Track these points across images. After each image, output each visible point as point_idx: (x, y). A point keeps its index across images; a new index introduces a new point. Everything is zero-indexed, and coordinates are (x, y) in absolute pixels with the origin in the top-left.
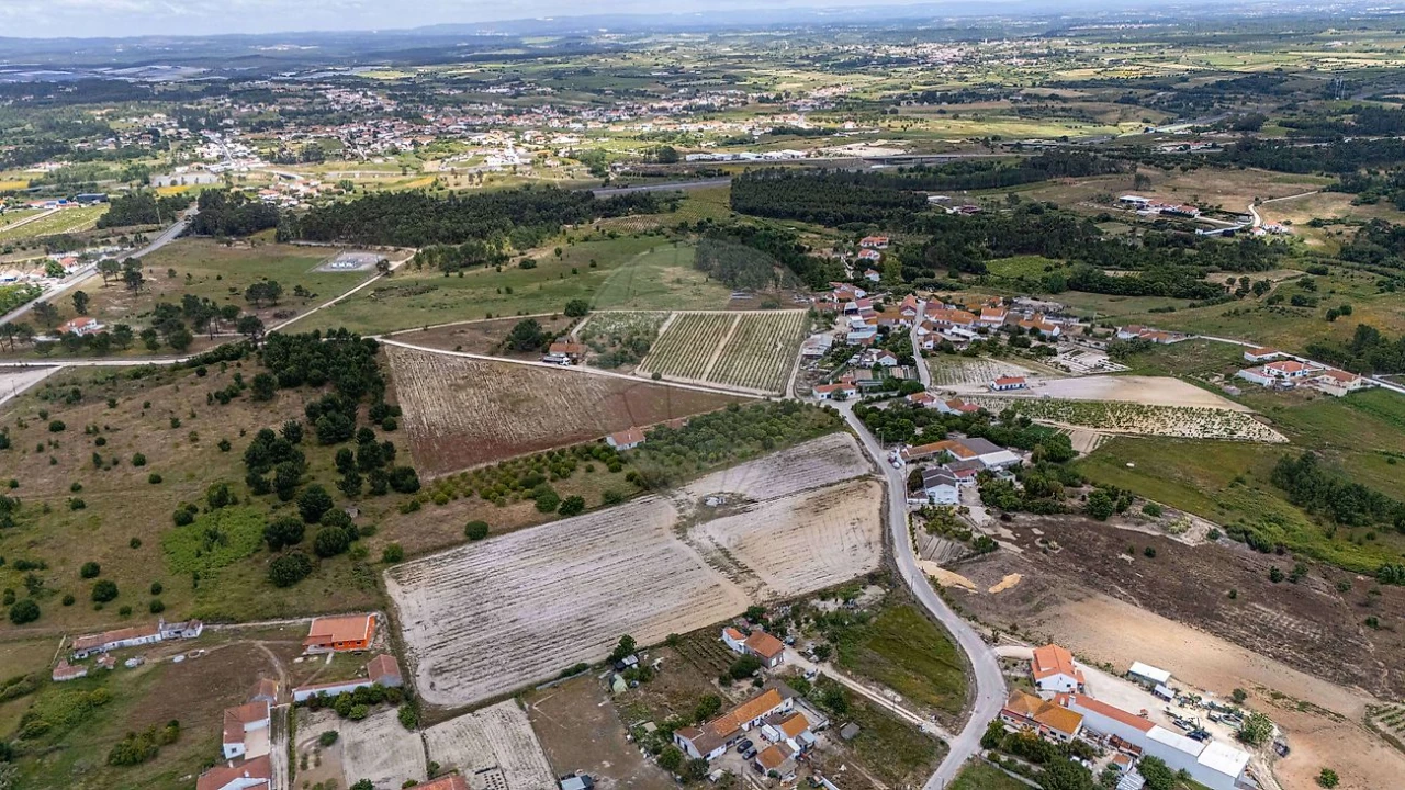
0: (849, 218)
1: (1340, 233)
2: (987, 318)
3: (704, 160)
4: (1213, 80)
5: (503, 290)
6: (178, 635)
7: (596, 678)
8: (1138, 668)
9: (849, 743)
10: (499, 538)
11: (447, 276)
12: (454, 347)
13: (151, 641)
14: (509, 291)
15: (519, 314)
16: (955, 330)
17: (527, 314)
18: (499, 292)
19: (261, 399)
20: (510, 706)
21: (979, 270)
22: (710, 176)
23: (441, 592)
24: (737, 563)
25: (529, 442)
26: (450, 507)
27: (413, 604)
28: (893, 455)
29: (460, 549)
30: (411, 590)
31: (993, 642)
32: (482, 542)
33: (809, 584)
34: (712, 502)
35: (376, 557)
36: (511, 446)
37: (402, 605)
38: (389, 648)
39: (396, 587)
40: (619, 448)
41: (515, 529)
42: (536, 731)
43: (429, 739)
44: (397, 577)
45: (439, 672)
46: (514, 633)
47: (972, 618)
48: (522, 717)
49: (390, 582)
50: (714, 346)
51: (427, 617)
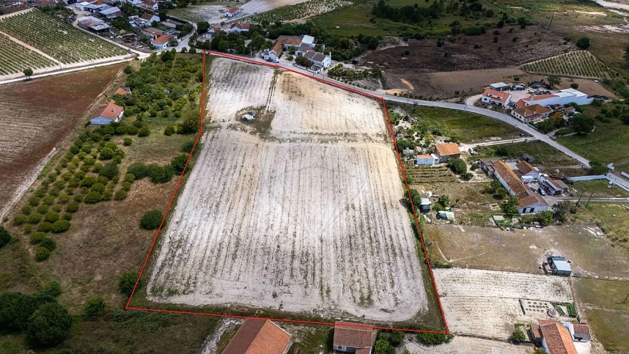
7: (430, 223)
8: (495, 86)
9: (536, 162)
20: (438, 274)
23: (236, 270)
24: (332, 134)
25: (21, 154)
26: (81, 226)
27: (236, 292)
28: (267, 57)
29: (167, 240)
30: (206, 288)
31: (461, 102)
32: (172, 225)
33: (377, 122)
34: (249, 117)
35: (113, 300)
36: (10, 165)
37: (233, 300)
38: (301, 328)
39: (191, 297)
40: (116, 121)
41: (174, 203)
42: (481, 268)
43: (464, 332)
44: (172, 293)
45: (366, 301)
46: (339, 244)
47: (438, 99)
48: (459, 271)
49: (177, 300)
50: (15, 45)
51: (271, 288)
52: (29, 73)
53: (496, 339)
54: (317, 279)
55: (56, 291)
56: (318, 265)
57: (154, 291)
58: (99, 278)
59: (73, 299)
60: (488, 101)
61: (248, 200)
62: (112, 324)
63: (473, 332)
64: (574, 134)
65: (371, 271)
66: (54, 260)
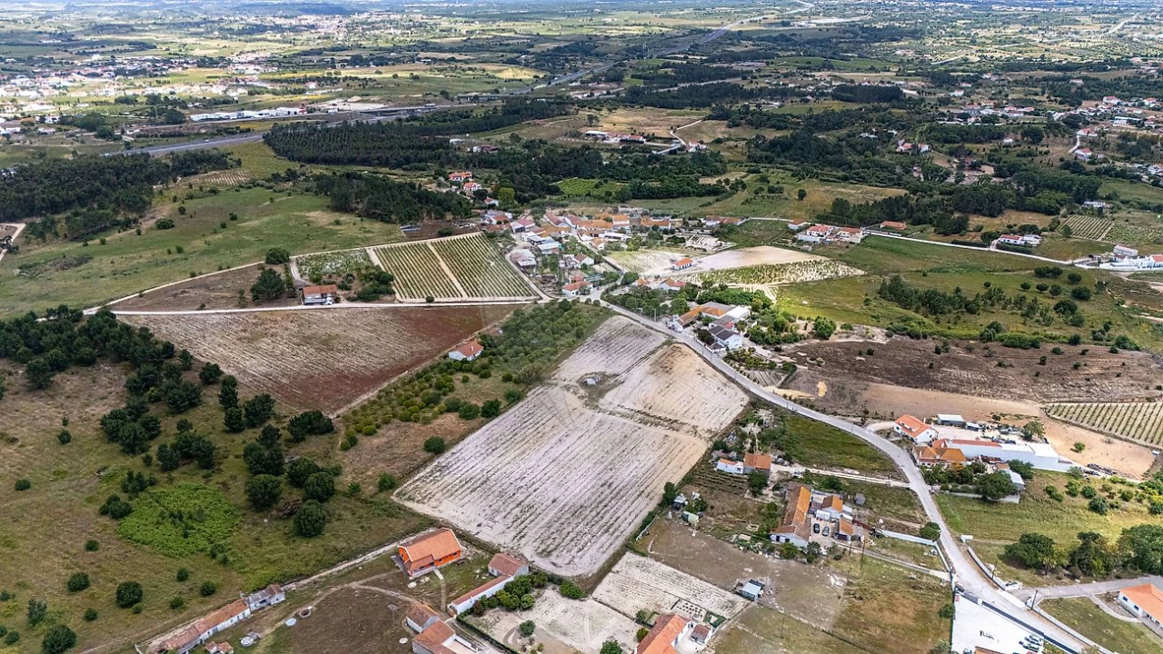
0: (407, 160)
1: (736, 146)
2: (619, 223)
3: (212, 119)
4: (551, 46)
5: (173, 249)
6: (264, 604)
7: (668, 520)
8: (943, 417)
9: (865, 506)
10: (459, 447)
11: (86, 245)
12: (198, 306)
13: (241, 618)
14: (180, 250)
15: (221, 269)
16: (606, 234)
17: (228, 267)
18: (169, 252)
19: (40, 387)
20: (629, 557)
21: (556, 191)
22: (233, 133)
23: (466, 499)
24: (660, 418)
25: (380, 371)
26: (383, 435)
27: (454, 514)
28: (670, 325)
29: (435, 464)
30: (436, 504)
31: (862, 424)
32: (447, 454)
33: (723, 419)
34: (591, 382)
35: (369, 490)
36: (368, 377)
37: (446, 517)
38: (480, 552)
39: (421, 505)
40: (470, 359)
41: (463, 437)
42: (673, 566)
43: (603, 600)
44: (410, 499)
45: (546, 553)
46: (566, 508)
47: (835, 414)
48: (651, 561)
49: (409, 504)
50: (440, 269)
51: (481, 520)
52: (430, 300)
53: (624, 614)
54: (522, 526)
55: (337, 472)
56: (532, 518)
57: (398, 494)
58: (370, 473)
59: (345, 480)
60: (899, 431)
61: (523, 452)
62: (358, 503)
63: (611, 604)
64: (976, 496)
65: (572, 535)
66: (351, 453)
